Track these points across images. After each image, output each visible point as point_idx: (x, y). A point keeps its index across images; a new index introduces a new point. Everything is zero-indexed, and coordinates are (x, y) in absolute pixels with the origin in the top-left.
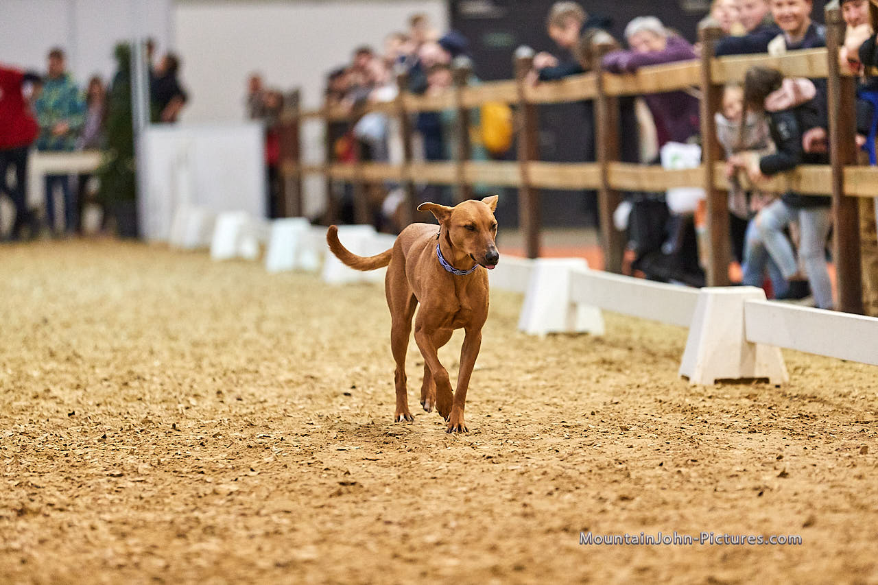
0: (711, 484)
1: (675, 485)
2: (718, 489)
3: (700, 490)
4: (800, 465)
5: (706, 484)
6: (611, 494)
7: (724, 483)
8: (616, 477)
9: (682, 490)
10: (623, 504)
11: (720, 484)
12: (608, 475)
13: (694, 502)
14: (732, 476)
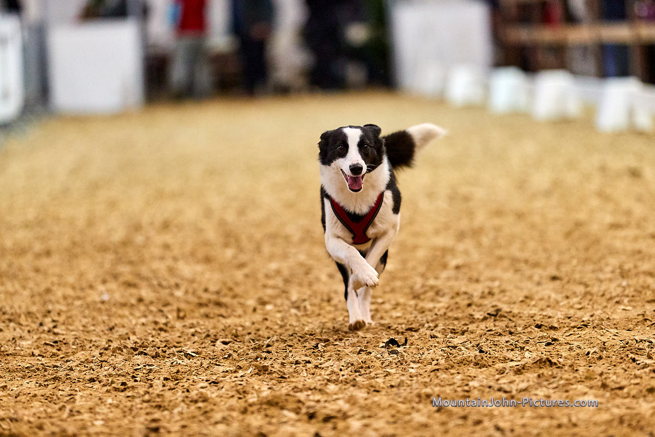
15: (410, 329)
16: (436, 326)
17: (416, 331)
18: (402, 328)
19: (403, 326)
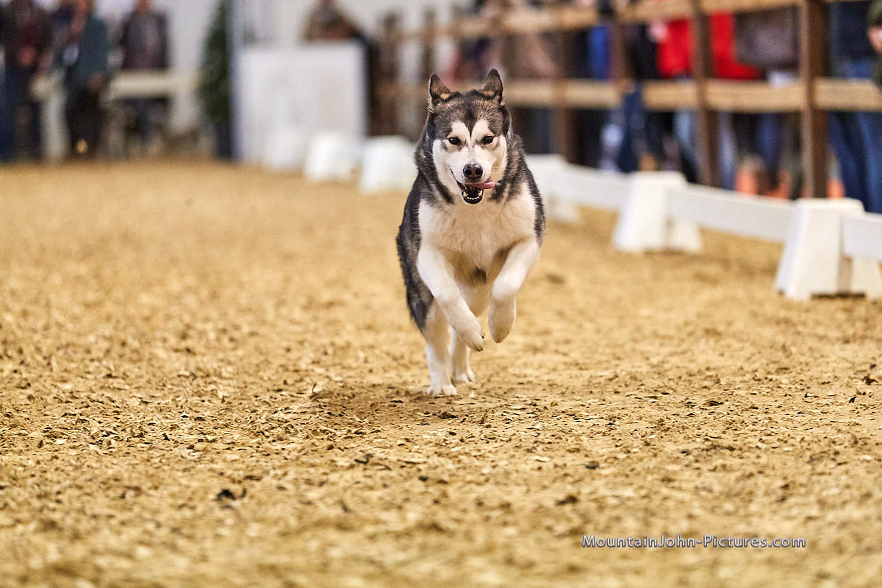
0: (802, 390)
1: (765, 391)
2: (809, 395)
3: (790, 396)
5: (797, 391)
6: (699, 400)
7: (815, 389)
8: (706, 383)
9: (772, 395)
10: (712, 408)
11: (810, 390)
12: (697, 382)
13: (783, 407)
14: (823, 383)
15: (250, 478)
16: (285, 474)
17: (259, 479)
18: (239, 475)
19: (241, 473)
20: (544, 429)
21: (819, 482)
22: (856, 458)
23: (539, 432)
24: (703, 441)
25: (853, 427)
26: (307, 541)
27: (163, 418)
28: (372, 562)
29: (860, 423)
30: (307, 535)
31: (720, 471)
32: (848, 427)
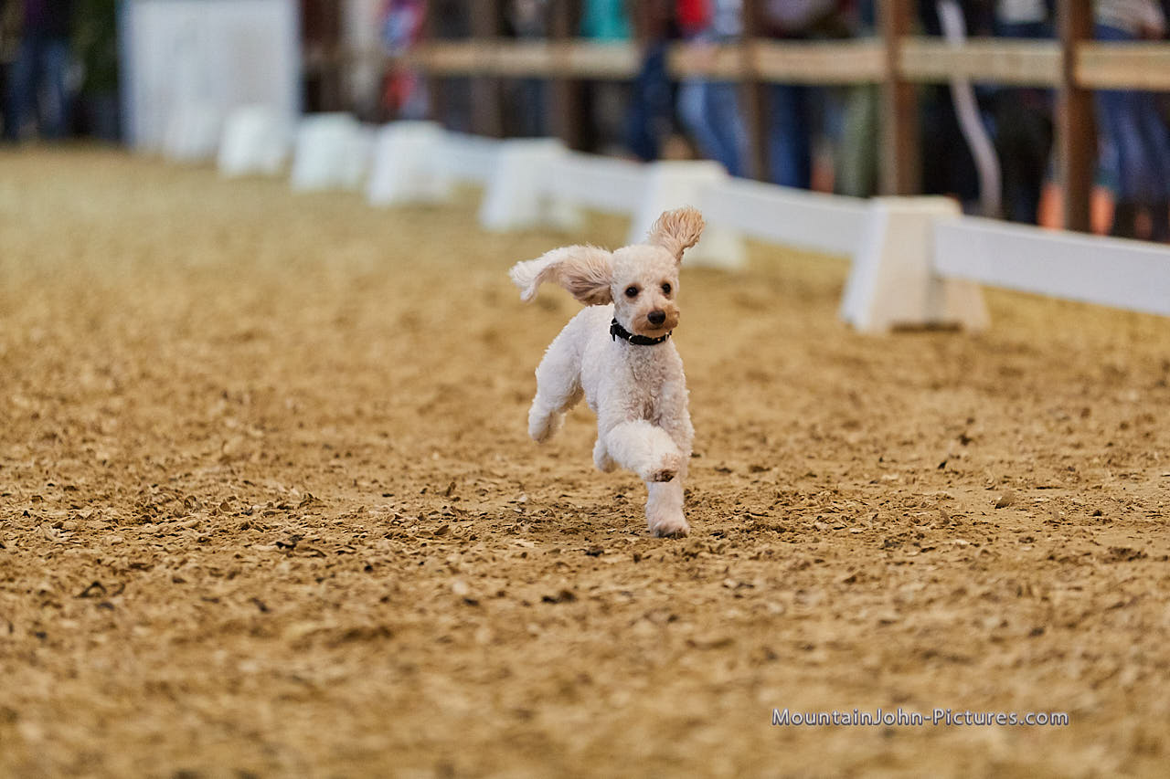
0: (876, 452)
1: (826, 453)
2: (884, 459)
3: (860, 459)
4: (998, 430)
5: (869, 453)
6: (739, 463)
7: (893, 451)
8: (749, 443)
9: (836, 459)
10: (755, 476)
11: (888, 452)
12: (736, 441)
13: (851, 474)
14: (905, 443)
15: (137, 566)
16: (184, 562)
17: (146, 570)
18: (122, 563)
19: (125, 559)
20: (531, 503)
21: (897, 574)
22: (947, 542)
23: (523, 506)
24: (742, 518)
25: (942, 502)
26: (211, 649)
27: (22, 486)
28: (296, 679)
29: (952, 496)
30: (211, 643)
31: (765, 560)
32: (936, 502)
